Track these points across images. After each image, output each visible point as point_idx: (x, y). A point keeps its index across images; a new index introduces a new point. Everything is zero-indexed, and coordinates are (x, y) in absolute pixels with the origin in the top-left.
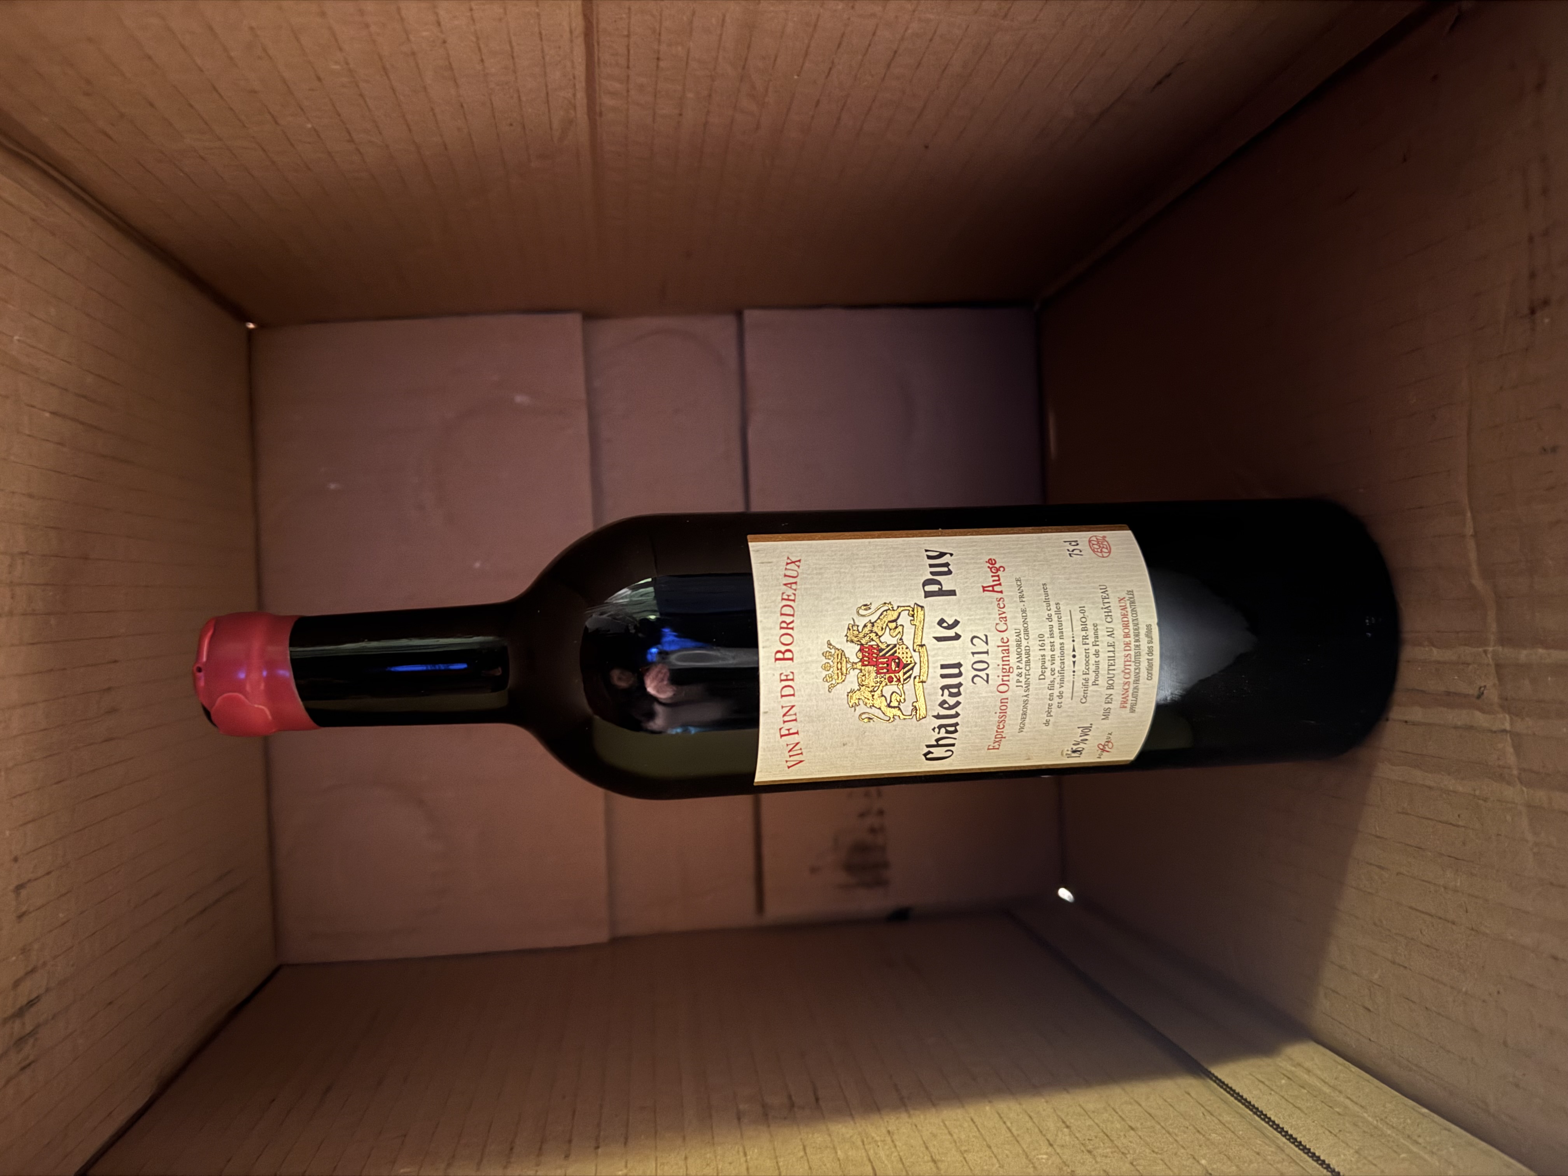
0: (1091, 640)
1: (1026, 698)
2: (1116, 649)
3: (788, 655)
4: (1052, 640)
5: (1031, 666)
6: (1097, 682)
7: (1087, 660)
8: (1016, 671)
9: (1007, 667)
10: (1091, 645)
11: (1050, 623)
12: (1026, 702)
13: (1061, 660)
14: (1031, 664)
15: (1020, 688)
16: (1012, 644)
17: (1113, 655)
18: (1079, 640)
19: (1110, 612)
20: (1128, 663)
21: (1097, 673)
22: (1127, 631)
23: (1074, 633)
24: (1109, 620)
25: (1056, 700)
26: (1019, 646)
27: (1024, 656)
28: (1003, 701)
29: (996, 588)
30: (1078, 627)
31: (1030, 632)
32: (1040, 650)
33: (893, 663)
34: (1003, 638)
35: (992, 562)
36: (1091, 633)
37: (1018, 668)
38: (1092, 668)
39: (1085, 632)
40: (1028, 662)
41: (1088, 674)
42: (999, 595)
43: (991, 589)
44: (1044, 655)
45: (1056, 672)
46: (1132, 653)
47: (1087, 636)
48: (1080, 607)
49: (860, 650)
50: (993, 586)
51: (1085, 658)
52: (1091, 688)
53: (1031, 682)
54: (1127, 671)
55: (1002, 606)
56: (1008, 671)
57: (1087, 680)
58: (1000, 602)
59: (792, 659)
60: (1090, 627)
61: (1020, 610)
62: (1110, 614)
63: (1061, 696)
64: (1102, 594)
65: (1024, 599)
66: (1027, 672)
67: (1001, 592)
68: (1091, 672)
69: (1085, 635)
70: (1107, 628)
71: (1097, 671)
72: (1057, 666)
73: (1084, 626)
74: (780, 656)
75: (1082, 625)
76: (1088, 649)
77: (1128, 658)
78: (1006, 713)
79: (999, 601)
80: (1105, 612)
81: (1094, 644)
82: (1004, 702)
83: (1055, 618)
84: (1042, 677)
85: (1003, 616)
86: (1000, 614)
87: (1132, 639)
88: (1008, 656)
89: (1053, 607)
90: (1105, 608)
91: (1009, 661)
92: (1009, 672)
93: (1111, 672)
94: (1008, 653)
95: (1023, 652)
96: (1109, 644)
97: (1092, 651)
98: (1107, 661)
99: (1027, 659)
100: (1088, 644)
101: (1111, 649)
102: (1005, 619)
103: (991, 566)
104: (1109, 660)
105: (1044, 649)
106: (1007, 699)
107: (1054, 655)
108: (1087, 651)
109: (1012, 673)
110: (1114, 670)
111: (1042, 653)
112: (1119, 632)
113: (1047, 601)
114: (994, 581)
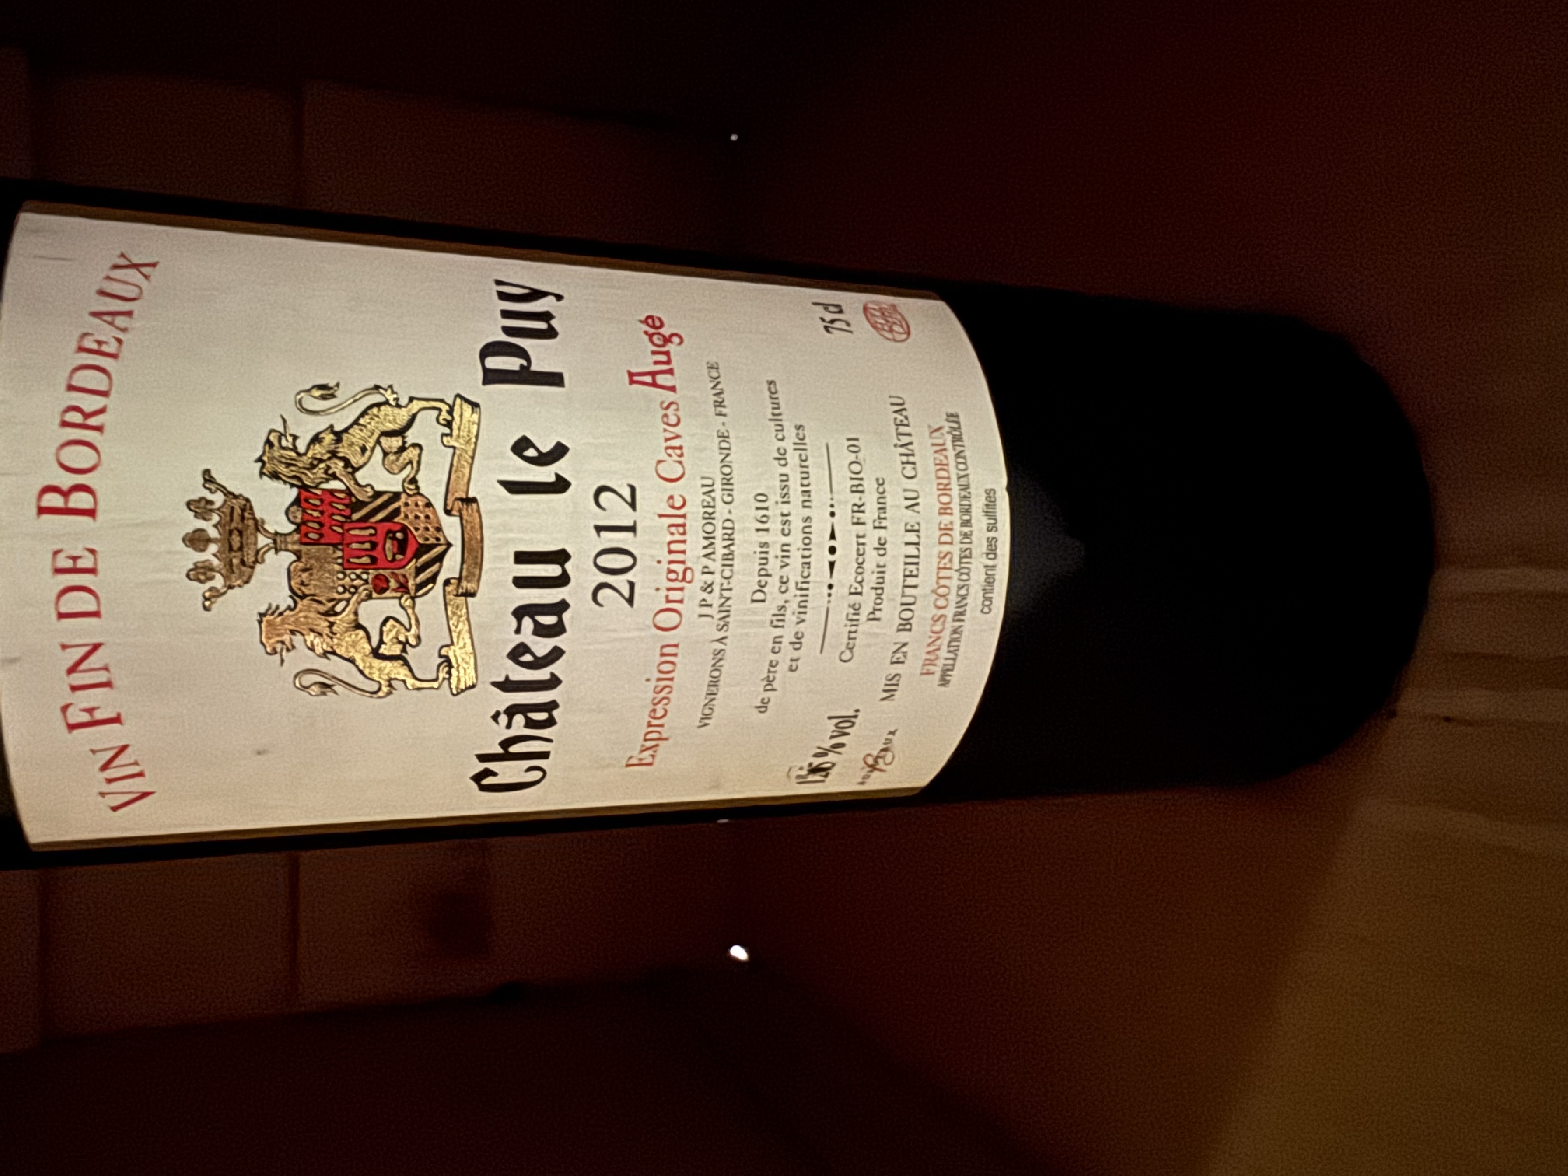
0: (871, 513)
1: (720, 646)
2: (922, 541)
3: (80, 500)
4: (785, 509)
5: (735, 568)
6: (878, 614)
7: (860, 560)
8: (701, 579)
9: (679, 568)
10: (870, 526)
11: (784, 470)
12: (719, 655)
13: (804, 557)
14: (735, 562)
15: (709, 619)
16: (694, 511)
17: (915, 553)
18: (844, 513)
19: (913, 455)
20: (943, 573)
21: (879, 591)
22: (945, 499)
23: (835, 496)
24: (909, 471)
25: (787, 652)
26: (709, 517)
27: (719, 544)
28: (666, 650)
29: (661, 379)
30: (843, 483)
31: (735, 487)
32: (758, 530)
33: (389, 544)
34: (671, 497)
35: (653, 323)
36: (870, 500)
37: (707, 571)
38: (871, 579)
39: (858, 495)
40: (729, 557)
41: (860, 594)
42: (669, 396)
43: (648, 379)
44: (764, 545)
45: (792, 585)
46: (955, 550)
47: (863, 505)
48: (849, 439)
49: (297, 502)
50: (653, 374)
51: (855, 556)
52: (865, 627)
53: (733, 609)
54: (942, 591)
55: (673, 420)
56: (680, 577)
57: (856, 609)
58: (670, 412)
59: (91, 513)
60: (869, 485)
61: (715, 434)
62: (911, 459)
63: (798, 641)
64: (896, 415)
65: (724, 411)
66: (726, 581)
67: (673, 389)
68: (866, 589)
69: (860, 503)
70: (905, 490)
71: (879, 588)
72: (794, 573)
73: (856, 482)
74: (53, 500)
75: (852, 479)
76: (863, 537)
77: (946, 560)
78: (671, 679)
79: (668, 407)
80: (902, 455)
81: (877, 524)
82: (668, 653)
83: (793, 458)
84: (759, 596)
85: (675, 443)
86: (667, 440)
87: (956, 518)
88: (684, 542)
89: (790, 433)
90: (902, 446)
91: (684, 552)
92: (684, 579)
93: (908, 591)
94: (684, 533)
95: (719, 533)
96: (909, 527)
97: (872, 538)
98: (902, 566)
99: (726, 551)
100: (863, 524)
101: (912, 537)
102: (678, 452)
103: (651, 331)
104: (906, 564)
105: (767, 530)
106: (676, 646)
107: (788, 545)
108: (861, 540)
109: (690, 582)
110: (915, 587)
111: (764, 537)
112: (929, 501)
113: (776, 418)
114: (657, 363)
